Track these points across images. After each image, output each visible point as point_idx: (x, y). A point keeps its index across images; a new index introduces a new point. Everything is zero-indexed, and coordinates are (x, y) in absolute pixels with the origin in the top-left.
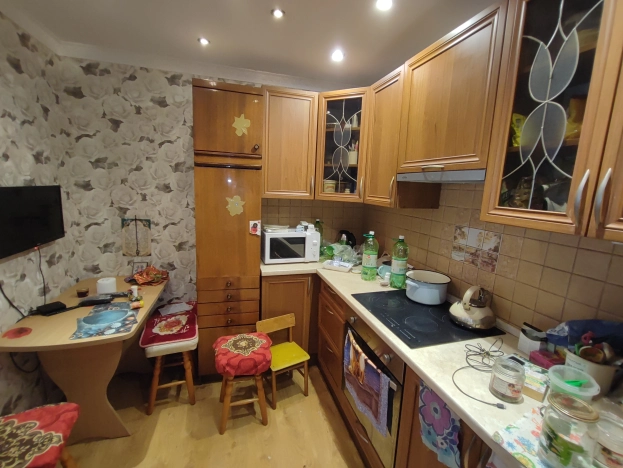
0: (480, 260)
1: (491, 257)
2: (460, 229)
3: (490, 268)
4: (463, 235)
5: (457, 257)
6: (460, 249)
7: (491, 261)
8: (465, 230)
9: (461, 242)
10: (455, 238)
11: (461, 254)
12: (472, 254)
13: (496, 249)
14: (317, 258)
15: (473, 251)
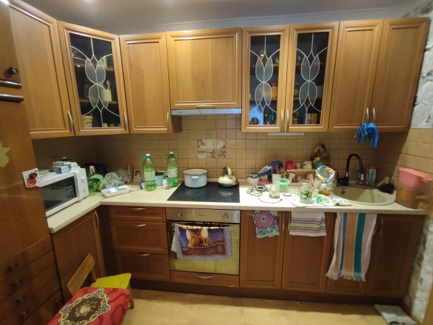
0: (216, 155)
1: (222, 152)
2: (200, 141)
3: (223, 157)
4: (203, 144)
5: (201, 156)
6: (203, 152)
7: (223, 153)
8: (204, 141)
9: (203, 148)
10: (198, 146)
11: (203, 154)
12: (211, 153)
13: (224, 147)
14: (87, 193)
15: (211, 151)
